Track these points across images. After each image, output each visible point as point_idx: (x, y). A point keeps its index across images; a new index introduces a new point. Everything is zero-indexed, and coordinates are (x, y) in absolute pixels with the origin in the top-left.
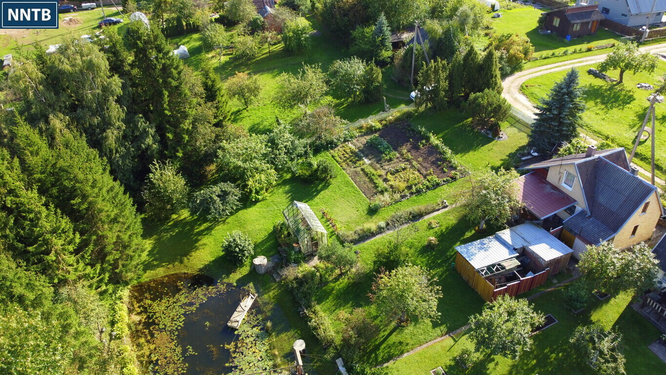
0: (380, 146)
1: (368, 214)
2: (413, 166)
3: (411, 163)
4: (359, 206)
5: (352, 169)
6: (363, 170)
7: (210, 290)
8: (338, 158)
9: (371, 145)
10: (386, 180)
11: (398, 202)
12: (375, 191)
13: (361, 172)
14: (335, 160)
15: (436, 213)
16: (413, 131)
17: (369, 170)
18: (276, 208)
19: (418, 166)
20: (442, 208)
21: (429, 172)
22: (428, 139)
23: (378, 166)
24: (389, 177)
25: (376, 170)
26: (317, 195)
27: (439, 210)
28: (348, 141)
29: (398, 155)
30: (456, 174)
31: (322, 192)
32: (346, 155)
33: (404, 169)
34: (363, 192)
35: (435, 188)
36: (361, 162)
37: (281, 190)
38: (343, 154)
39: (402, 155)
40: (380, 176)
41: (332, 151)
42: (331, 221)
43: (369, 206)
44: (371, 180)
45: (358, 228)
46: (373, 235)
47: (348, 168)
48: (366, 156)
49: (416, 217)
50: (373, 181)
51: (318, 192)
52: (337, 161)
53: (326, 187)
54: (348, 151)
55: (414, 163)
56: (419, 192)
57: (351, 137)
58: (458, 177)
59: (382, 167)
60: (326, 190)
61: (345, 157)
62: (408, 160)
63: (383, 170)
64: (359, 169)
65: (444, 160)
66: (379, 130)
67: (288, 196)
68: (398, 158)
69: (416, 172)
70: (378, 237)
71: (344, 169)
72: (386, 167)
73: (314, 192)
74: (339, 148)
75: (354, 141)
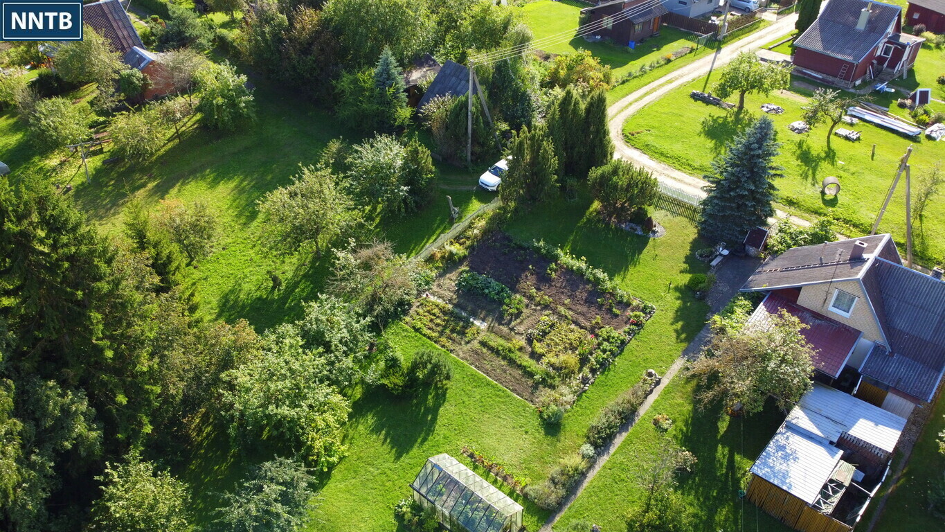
0: (487, 291)
1: (547, 434)
2: (562, 317)
3: (555, 312)
4: (523, 421)
5: (466, 348)
6: (483, 344)
8: (425, 331)
9: (469, 290)
10: (536, 356)
11: (581, 394)
12: (530, 382)
13: (485, 350)
14: (424, 335)
15: (651, 399)
16: (521, 248)
17: (496, 342)
18: (376, 472)
19: (570, 314)
20: (655, 387)
21: (594, 322)
22: (555, 258)
23: (505, 329)
24: (539, 347)
25: (508, 339)
26: (434, 420)
27: (651, 391)
28: (425, 291)
29: (525, 301)
30: (639, 317)
31: (441, 410)
32: (438, 321)
33: (552, 326)
34: (513, 391)
35: (622, 351)
36: (474, 330)
37: (361, 428)
38: (431, 320)
39: (531, 298)
40: (521, 349)
41: (408, 319)
42: (495, 470)
43: (541, 417)
44: (512, 362)
45: (554, 470)
46: (583, 475)
47: (457, 348)
48: (475, 316)
49: (627, 417)
50: (515, 362)
51: (435, 411)
52: (429, 338)
53: (441, 397)
54: (436, 311)
55: (562, 310)
56: (604, 366)
57: (427, 283)
58: (644, 321)
59: (512, 329)
60: (446, 404)
61: (438, 325)
62: (546, 307)
63: (517, 336)
64: (476, 344)
65: (603, 293)
66: (465, 257)
67: (382, 437)
68: (527, 306)
69: (573, 326)
70: (591, 475)
71: (451, 351)
72: (521, 329)
73: (425, 414)
74: (414, 308)
75: (435, 288)
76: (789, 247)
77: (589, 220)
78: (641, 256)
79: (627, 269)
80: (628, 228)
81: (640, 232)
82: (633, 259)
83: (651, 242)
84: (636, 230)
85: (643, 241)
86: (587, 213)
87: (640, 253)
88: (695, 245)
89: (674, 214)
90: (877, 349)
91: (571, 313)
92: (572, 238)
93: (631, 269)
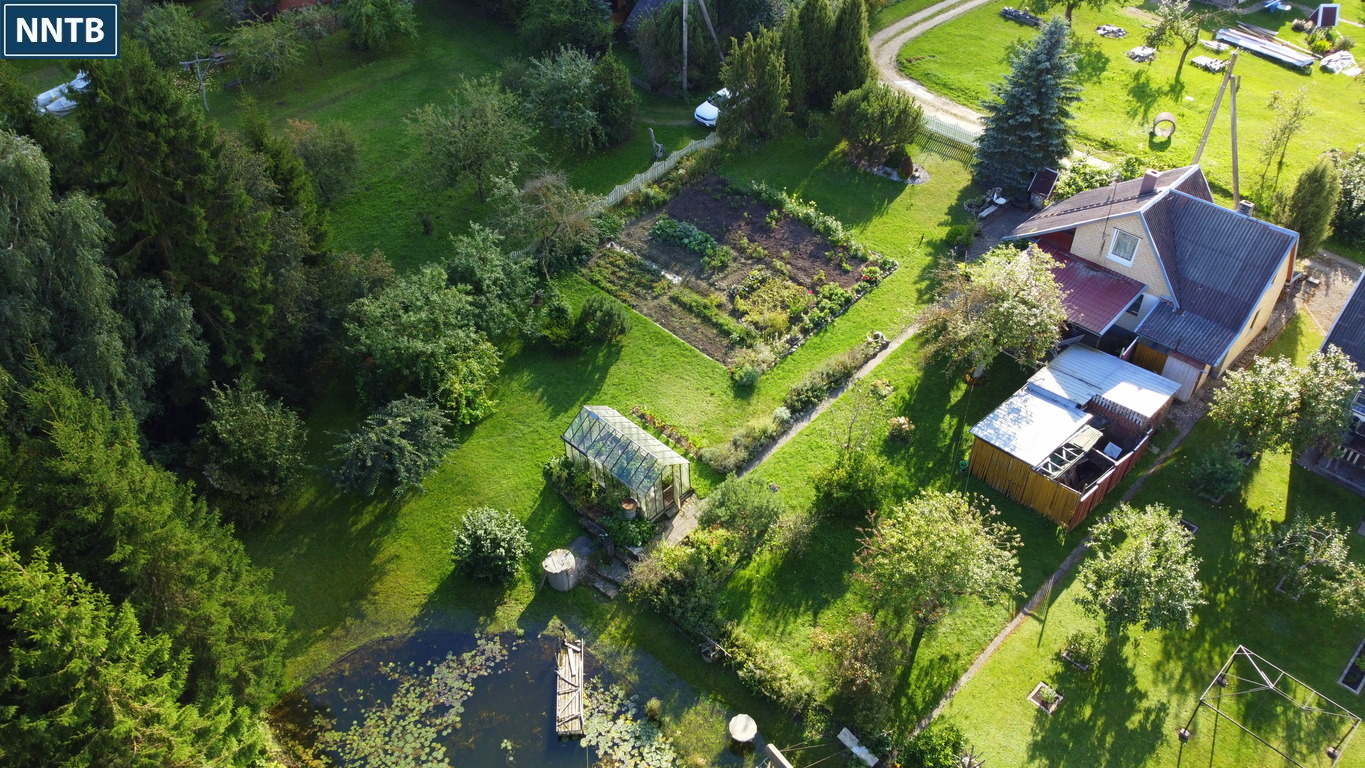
0: (686, 241)
1: (736, 396)
2: (777, 272)
3: (769, 266)
4: (710, 382)
5: (652, 304)
6: (674, 299)
7: (468, 663)
8: (604, 284)
9: (665, 240)
10: (737, 314)
11: (786, 356)
12: (725, 342)
13: (674, 307)
14: (603, 288)
15: (872, 364)
16: (737, 192)
17: (690, 297)
18: (526, 431)
19: (787, 268)
20: (880, 350)
21: (816, 277)
22: (779, 205)
23: (704, 285)
24: (741, 305)
25: (705, 295)
26: (602, 379)
27: (875, 355)
28: (609, 240)
29: (734, 253)
30: (875, 273)
31: (612, 369)
32: (622, 274)
33: (763, 281)
34: (703, 350)
35: (846, 311)
36: (664, 283)
37: (514, 385)
38: (614, 273)
39: (741, 250)
40: (719, 306)
41: (585, 271)
42: (668, 432)
43: (732, 378)
44: (706, 320)
45: (738, 432)
46: (773, 439)
47: (642, 303)
48: (667, 267)
49: (837, 382)
50: (710, 320)
51: (604, 371)
52: (608, 291)
53: (614, 354)
54: (621, 262)
55: (778, 264)
56: (819, 326)
57: (613, 230)
58: (880, 278)
59: (713, 285)
60: (619, 363)
61: (621, 278)
62: (759, 260)
63: (717, 293)
64: (665, 300)
65: (834, 245)
66: (665, 202)
67: (538, 394)
68: (735, 259)
69: (789, 283)
70: (783, 442)
71: (634, 307)
72: (724, 284)
73: (592, 373)
74: (595, 259)
75: (623, 238)
76: (1079, 190)
77: (832, 163)
78: (892, 205)
79: (869, 219)
80: (880, 173)
81: (895, 177)
82: (879, 209)
83: (908, 189)
84: (890, 175)
85: (898, 188)
86: (831, 154)
87: (891, 201)
88: (965, 194)
89: (945, 156)
90: (1163, 305)
91: (789, 266)
92: (805, 183)
93: (876, 221)
